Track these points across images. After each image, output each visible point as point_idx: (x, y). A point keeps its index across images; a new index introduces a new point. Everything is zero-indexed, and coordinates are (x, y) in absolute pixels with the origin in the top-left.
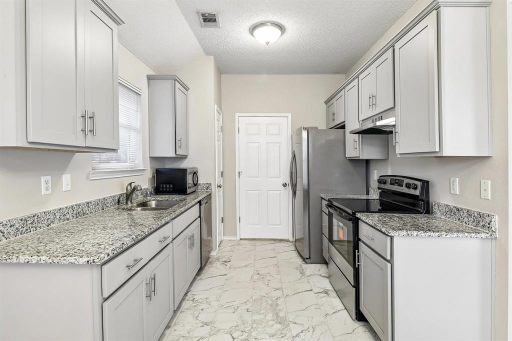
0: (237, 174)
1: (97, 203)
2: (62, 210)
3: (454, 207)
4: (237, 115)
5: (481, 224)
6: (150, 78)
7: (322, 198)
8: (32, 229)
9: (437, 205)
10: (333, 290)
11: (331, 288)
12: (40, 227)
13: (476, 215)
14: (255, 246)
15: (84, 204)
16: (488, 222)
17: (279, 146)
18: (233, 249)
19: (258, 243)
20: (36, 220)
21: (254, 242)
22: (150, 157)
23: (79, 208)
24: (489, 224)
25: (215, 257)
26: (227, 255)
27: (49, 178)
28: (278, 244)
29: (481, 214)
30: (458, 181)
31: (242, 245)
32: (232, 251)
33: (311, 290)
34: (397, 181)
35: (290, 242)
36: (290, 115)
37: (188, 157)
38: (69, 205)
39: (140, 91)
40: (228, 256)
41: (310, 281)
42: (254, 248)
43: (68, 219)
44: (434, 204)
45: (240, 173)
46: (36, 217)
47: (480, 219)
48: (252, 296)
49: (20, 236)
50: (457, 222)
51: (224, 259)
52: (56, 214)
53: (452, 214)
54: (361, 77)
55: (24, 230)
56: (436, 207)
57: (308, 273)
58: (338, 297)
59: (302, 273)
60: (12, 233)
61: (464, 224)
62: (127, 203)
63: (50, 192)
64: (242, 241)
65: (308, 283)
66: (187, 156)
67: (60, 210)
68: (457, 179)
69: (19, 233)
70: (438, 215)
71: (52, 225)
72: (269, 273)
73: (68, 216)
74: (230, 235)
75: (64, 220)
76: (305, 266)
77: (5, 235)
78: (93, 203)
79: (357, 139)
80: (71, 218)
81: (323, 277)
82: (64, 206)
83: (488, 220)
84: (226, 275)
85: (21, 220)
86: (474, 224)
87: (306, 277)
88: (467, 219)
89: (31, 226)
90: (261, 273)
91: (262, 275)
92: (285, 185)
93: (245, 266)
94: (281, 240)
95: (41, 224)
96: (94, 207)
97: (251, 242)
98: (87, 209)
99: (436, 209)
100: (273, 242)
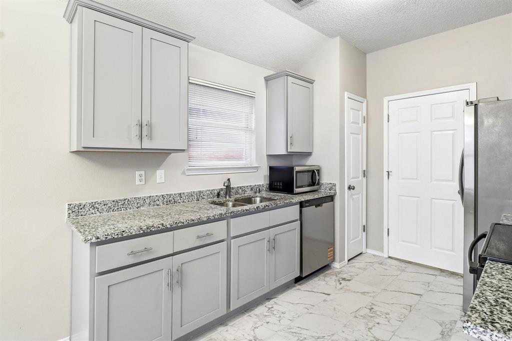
0: (386, 174)
1: (191, 195)
2: (152, 198)
4: (386, 100)
6: (267, 79)
8: (122, 209)
12: (130, 208)
14: (403, 271)
15: (175, 194)
17: (454, 134)
18: (368, 267)
20: (126, 202)
22: (267, 155)
23: (170, 197)
25: (337, 270)
26: (352, 272)
27: (143, 172)
28: (442, 279)
31: (385, 264)
32: (365, 269)
36: (473, 86)
37: (313, 154)
38: (159, 194)
39: (253, 93)
40: (352, 274)
42: (398, 273)
43: (158, 205)
45: (390, 173)
46: (127, 201)
48: (333, 335)
49: (112, 212)
51: (345, 276)
52: (146, 200)
55: (116, 208)
59: (445, 335)
60: (105, 210)
62: (226, 198)
63: (143, 183)
64: (391, 260)
66: (311, 153)
67: (150, 197)
69: (111, 210)
71: (142, 208)
72: (387, 314)
73: (158, 203)
74: (375, 249)
75: (154, 205)
77: (99, 210)
78: (186, 194)
80: (161, 204)
82: (155, 195)
84: (329, 295)
85: (114, 201)
89: (122, 206)
90: (376, 309)
91: (375, 312)
93: (363, 293)
94: (453, 274)
95: (130, 206)
96: (187, 197)
98: (179, 198)
100: (437, 273)
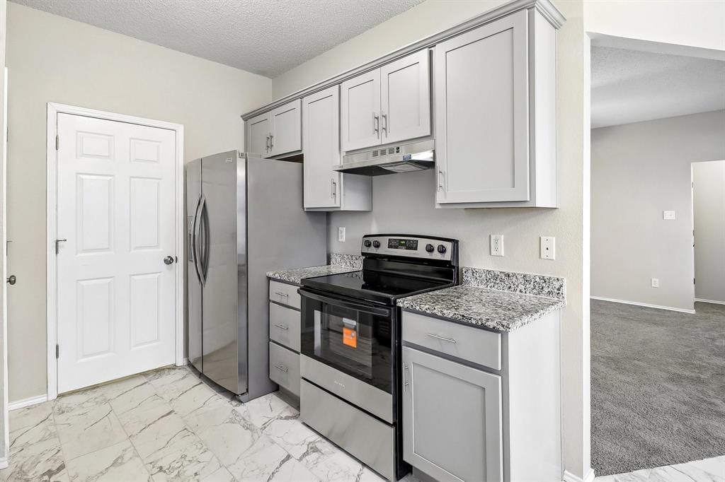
0: (52, 244)
3: (501, 272)
4: (53, 108)
5: (546, 290)
7: (269, 279)
9: (470, 272)
10: (320, 438)
11: (315, 437)
13: (538, 279)
14: (107, 401)
16: (557, 287)
17: (158, 184)
18: (52, 429)
19: (111, 392)
21: (99, 392)
24: (559, 289)
28: (158, 382)
29: (545, 278)
30: (503, 239)
31: (70, 409)
32: (55, 435)
33: (289, 457)
34: (403, 242)
35: (180, 368)
36: (181, 129)
40: (49, 455)
41: (275, 439)
42: (106, 408)
44: (464, 270)
45: (61, 243)
47: (544, 285)
50: (506, 291)
51: (42, 468)
53: (497, 282)
54: (345, 85)
56: (469, 274)
57: (258, 423)
58: (336, 449)
59: (248, 427)
61: (518, 292)
64: (64, 400)
65: (273, 443)
68: (503, 236)
70: (473, 284)
72: (184, 457)
76: (241, 409)
79: (337, 181)
81: (287, 418)
83: (557, 285)
86: (534, 291)
87: (259, 432)
88: (523, 287)
90: (165, 465)
91: (171, 468)
92: (169, 261)
94: (159, 371)
97: (91, 395)
99: (467, 277)
100: (144, 379)
